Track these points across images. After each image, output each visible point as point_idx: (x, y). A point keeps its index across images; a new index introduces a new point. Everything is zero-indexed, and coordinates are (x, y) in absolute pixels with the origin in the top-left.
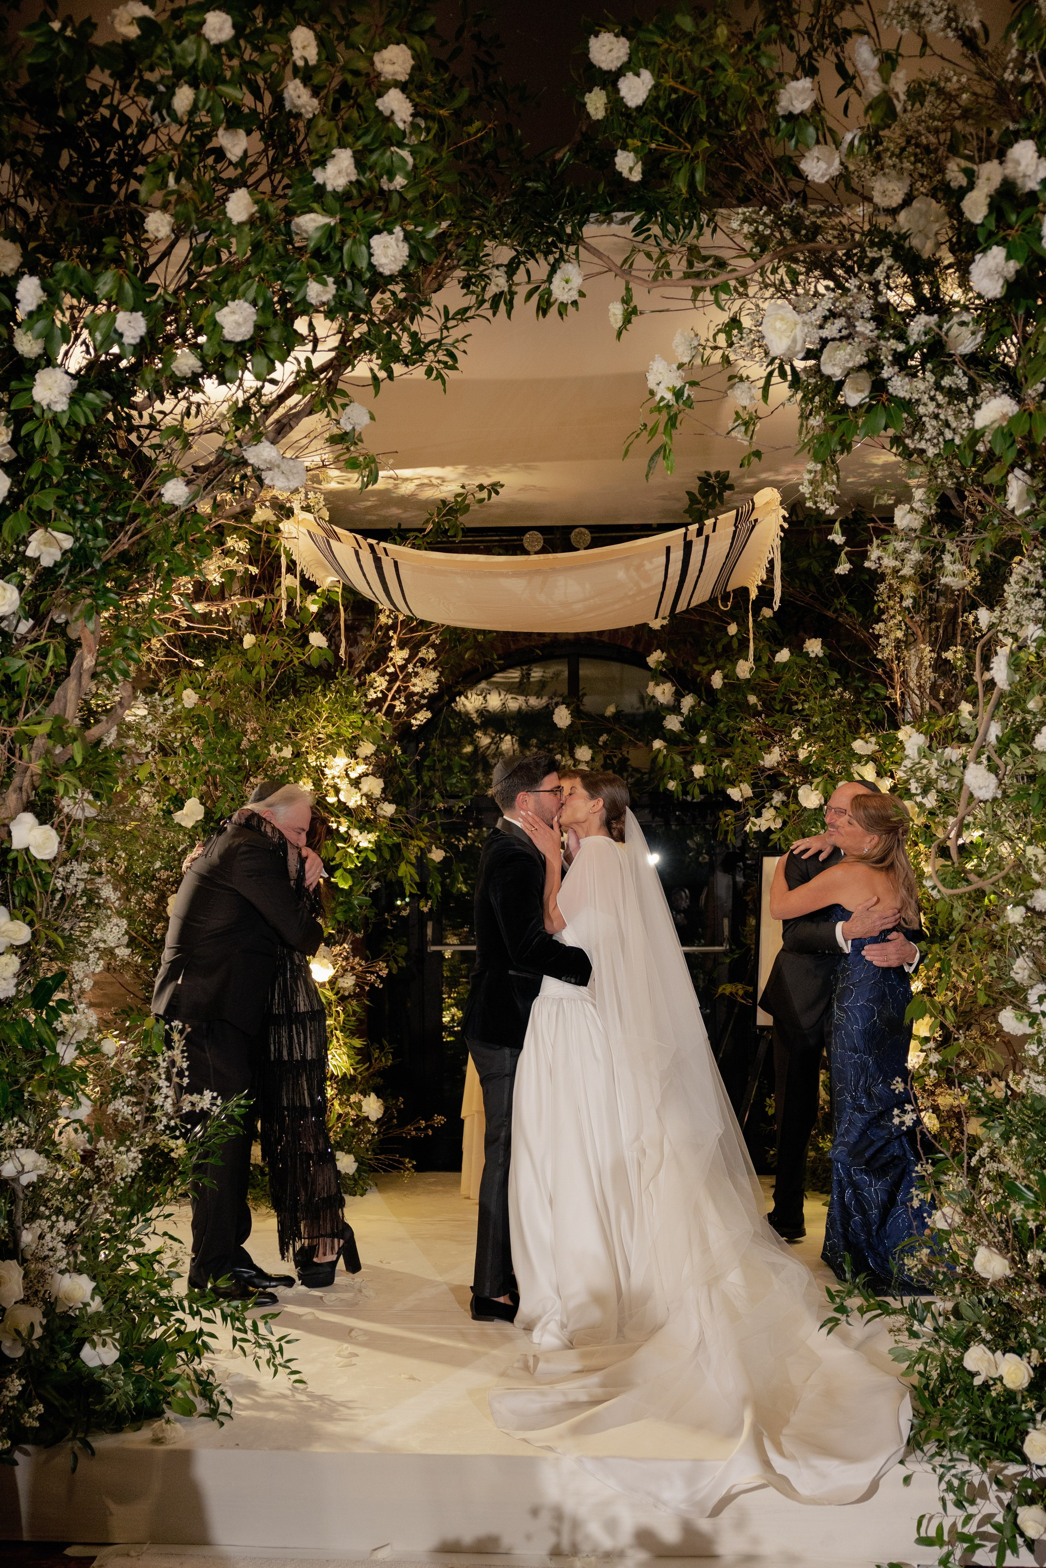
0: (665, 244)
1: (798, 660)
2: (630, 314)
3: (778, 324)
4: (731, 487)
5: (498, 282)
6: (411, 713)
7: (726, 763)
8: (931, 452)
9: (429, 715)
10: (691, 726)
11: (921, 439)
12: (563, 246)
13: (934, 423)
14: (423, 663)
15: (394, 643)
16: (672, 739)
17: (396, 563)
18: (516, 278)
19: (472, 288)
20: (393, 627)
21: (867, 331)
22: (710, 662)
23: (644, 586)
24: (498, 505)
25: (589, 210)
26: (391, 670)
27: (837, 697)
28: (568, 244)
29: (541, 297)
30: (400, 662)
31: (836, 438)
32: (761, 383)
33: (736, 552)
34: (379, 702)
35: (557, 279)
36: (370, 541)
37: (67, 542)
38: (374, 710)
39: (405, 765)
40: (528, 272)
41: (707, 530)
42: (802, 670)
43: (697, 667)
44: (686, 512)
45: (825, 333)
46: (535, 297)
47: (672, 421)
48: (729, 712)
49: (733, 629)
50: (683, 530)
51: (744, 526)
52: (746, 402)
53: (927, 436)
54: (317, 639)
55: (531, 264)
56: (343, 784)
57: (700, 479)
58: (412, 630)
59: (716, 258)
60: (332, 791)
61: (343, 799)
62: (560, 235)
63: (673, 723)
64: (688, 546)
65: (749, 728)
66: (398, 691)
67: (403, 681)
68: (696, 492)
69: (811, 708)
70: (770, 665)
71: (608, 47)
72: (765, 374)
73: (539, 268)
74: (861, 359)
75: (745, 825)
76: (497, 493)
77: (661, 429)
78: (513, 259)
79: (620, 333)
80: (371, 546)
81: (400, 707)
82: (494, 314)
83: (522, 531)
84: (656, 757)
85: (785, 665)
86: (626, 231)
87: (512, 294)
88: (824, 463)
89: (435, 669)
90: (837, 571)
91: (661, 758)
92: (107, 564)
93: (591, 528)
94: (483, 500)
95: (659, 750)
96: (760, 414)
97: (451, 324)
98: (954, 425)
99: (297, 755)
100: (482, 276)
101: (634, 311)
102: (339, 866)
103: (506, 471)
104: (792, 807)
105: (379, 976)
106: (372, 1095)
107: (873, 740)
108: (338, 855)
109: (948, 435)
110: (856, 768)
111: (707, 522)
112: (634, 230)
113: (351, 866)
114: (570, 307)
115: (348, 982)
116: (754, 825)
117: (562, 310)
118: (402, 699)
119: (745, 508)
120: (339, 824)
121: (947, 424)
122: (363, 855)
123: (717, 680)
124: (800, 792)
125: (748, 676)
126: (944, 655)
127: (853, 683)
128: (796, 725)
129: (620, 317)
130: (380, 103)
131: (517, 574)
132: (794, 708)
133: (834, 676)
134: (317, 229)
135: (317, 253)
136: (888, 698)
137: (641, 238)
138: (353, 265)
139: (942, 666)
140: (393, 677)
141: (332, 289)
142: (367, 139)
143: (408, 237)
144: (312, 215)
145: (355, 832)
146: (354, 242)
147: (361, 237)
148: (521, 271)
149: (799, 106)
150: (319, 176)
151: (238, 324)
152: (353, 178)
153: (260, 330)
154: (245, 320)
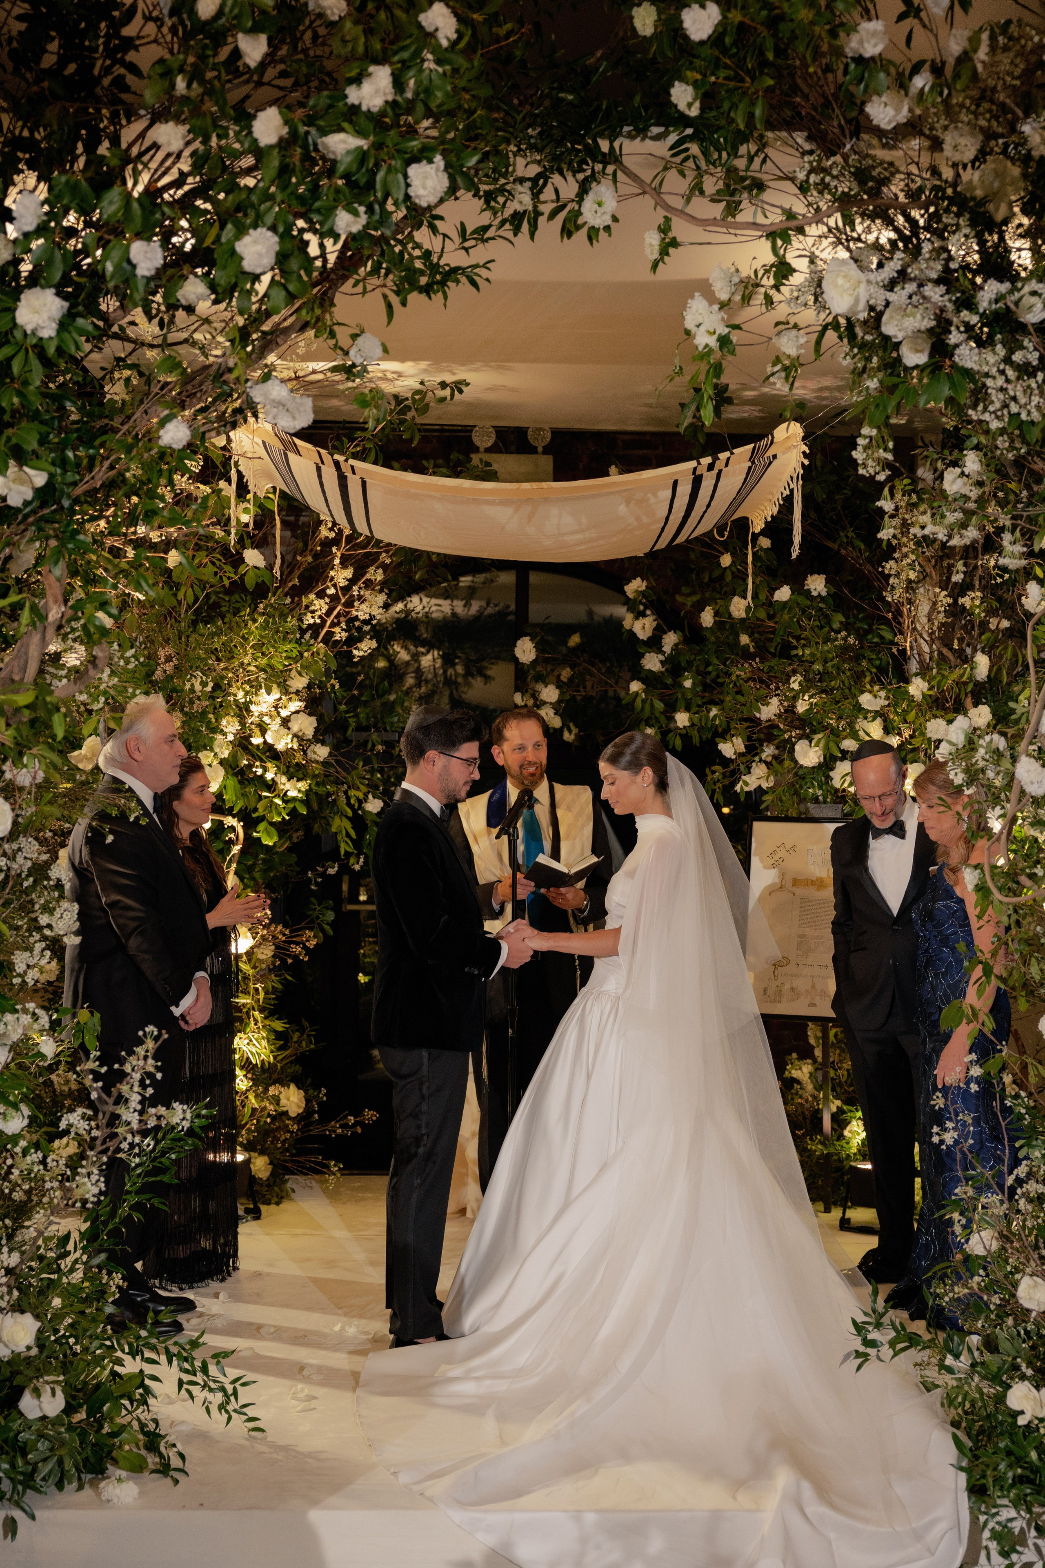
0: (704, 164)
1: (801, 599)
2: (669, 245)
3: (840, 280)
5: (522, 200)
6: (352, 641)
7: (714, 712)
9: (374, 644)
10: (673, 665)
11: (984, 410)
12: (599, 167)
14: (369, 584)
15: (337, 561)
16: (650, 680)
17: (364, 484)
18: (542, 197)
19: (493, 204)
20: (336, 542)
21: (936, 296)
22: (694, 593)
23: (645, 520)
24: (460, 405)
25: (623, 122)
26: (331, 591)
27: (841, 642)
28: (604, 164)
29: (567, 219)
30: (343, 583)
31: (894, 401)
33: (749, 487)
34: (315, 629)
35: (588, 201)
36: (336, 457)
37: (40, 479)
38: (307, 636)
39: (339, 701)
40: (557, 191)
41: (719, 465)
42: (804, 612)
43: (679, 598)
45: (891, 296)
46: (561, 217)
47: (717, 369)
48: (718, 654)
49: (726, 560)
50: (693, 464)
51: (759, 464)
52: (793, 349)
53: (991, 408)
55: (556, 178)
56: (274, 725)
57: (695, 389)
58: (358, 547)
60: (257, 731)
61: (270, 740)
62: (594, 153)
63: (652, 662)
64: (697, 481)
65: (742, 674)
66: (338, 616)
67: (345, 605)
69: (812, 655)
70: (770, 604)
72: (820, 325)
73: (568, 187)
74: (927, 323)
75: (733, 784)
76: (461, 391)
77: (702, 376)
78: (539, 176)
79: (655, 266)
80: (337, 464)
81: (340, 634)
82: (515, 235)
84: (634, 701)
85: (784, 605)
86: (662, 148)
87: (538, 213)
88: (879, 428)
89: (381, 591)
90: (879, 535)
91: (638, 703)
94: (443, 399)
95: (637, 694)
96: (803, 361)
97: (467, 244)
98: (1022, 400)
99: (217, 687)
100: (501, 190)
101: (674, 243)
102: (262, 819)
103: (475, 370)
104: (787, 763)
105: (305, 948)
106: (292, 1086)
107: (883, 694)
108: (261, 806)
109: (1014, 408)
110: (861, 724)
111: (721, 456)
112: (671, 148)
113: (277, 819)
114: (602, 232)
115: (266, 953)
116: (746, 784)
117: (593, 234)
118: (344, 625)
119: (764, 442)
120: (265, 770)
121: (1014, 399)
122: (291, 805)
123: (707, 618)
124: (797, 747)
125: (744, 615)
126: (961, 601)
127: (859, 625)
128: (795, 672)
129: (656, 248)
130: (423, 18)
131: (504, 503)
132: (794, 652)
133: (838, 619)
134: (348, 152)
135: (346, 178)
136: (896, 644)
137: (677, 158)
138: (387, 195)
139: (956, 611)
140: (334, 600)
141: (363, 219)
142: (405, 54)
143: (448, 166)
144: (342, 135)
145: (283, 780)
146: (390, 170)
147: (397, 164)
148: (548, 187)
149: (871, 50)
150: (353, 95)
151: (260, 256)
152: (390, 98)
153: (279, 258)
154: (268, 251)
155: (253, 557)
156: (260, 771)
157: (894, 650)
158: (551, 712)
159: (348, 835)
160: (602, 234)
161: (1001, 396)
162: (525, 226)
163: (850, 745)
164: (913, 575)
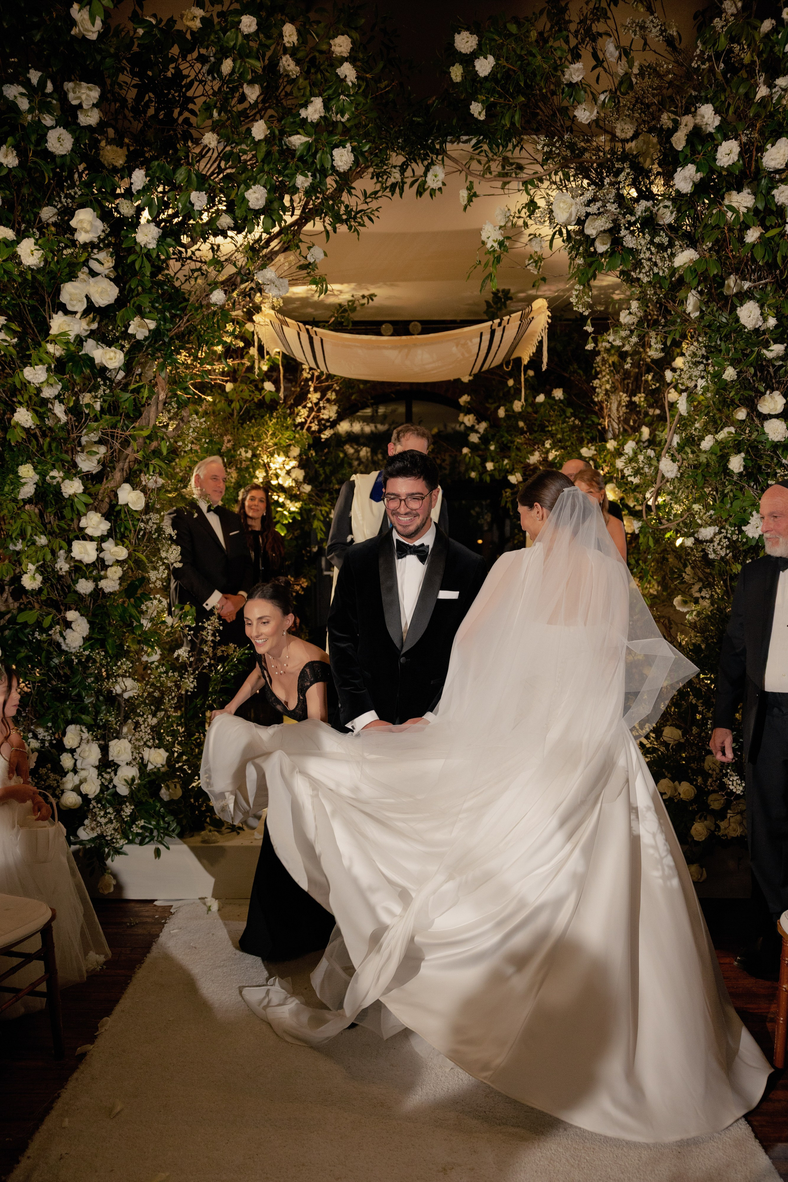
0: (490, 155)
1: (550, 401)
2: (472, 196)
3: (562, 205)
4: (511, 299)
5: (396, 176)
6: (320, 431)
7: (506, 461)
8: (646, 280)
9: (332, 432)
10: (485, 439)
11: (640, 272)
12: (434, 157)
13: (648, 263)
14: (328, 401)
15: (312, 389)
16: (473, 447)
17: (322, 340)
18: (406, 174)
19: (380, 179)
20: (312, 379)
21: (613, 210)
22: (495, 402)
23: (467, 355)
24: (372, 308)
25: (448, 135)
26: (309, 405)
27: (571, 423)
28: (437, 154)
29: (419, 186)
30: (315, 400)
31: (592, 271)
32: (549, 238)
33: (520, 336)
34: (302, 425)
35: (430, 175)
36: (307, 326)
37: (152, 325)
38: (299, 428)
39: (316, 462)
40: (413, 170)
41: (504, 323)
42: (551, 408)
43: (488, 405)
44: (485, 313)
45: (589, 210)
46: (416, 185)
47: (498, 259)
48: (508, 432)
49: (511, 382)
50: (490, 323)
51: (525, 322)
52: (538, 249)
53: (643, 271)
54: (269, 386)
55: (414, 165)
56: (282, 473)
57: (493, 293)
58: (323, 381)
59: (518, 164)
60: (274, 478)
61: (281, 483)
62: (432, 149)
63: (474, 438)
64: (493, 333)
65: (520, 441)
66: (313, 418)
67: (317, 412)
68: (491, 301)
69: (556, 430)
70: (533, 404)
71: (466, 40)
72: (552, 233)
73: (419, 169)
74: (609, 225)
76: (372, 300)
77: (491, 263)
78: (403, 164)
79: (465, 208)
80: (307, 330)
81: (315, 427)
82: (392, 195)
83: (381, 323)
84: (465, 458)
85: (541, 404)
86: (468, 147)
87: (404, 183)
88: (584, 285)
89: (336, 404)
90: (586, 348)
91: (467, 459)
92: (171, 338)
93: (422, 322)
94: (363, 305)
95: (466, 454)
96: (546, 256)
97: (368, 200)
98: (660, 264)
99: (253, 455)
100: (385, 172)
101: (475, 195)
102: (278, 522)
103: (379, 287)
105: (302, 587)
107: (593, 448)
109: (656, 270)
111: (504, 318)
112: (473, 147)
113: (286, 522)
114: (437, 191)
117: (433, 193)
118: (316, 422)
119: (527, 310)
120: (279, 497)
121: (656, 264)
122: (292, 515)
123: (501, 413)
125: (520, 410)
126: (633, 399)
127: (581, 415)
128: (548, 439)
129: (466, 198)
130: (338, 71)
132: (547, 429)
133: (569, 411)
134: (301, 144)
135: (301, 158)
136: (600, 424)
137: (477, 151)
138: (322, 165)
139: (631, 405)
140: (311, 410)
141: (310, 179)
142: (330, 92)
143: (353, 150)
144: (298, 136)
145: (288, 503)
146: (323, 153)
147: (327, 149)
148: (409, 170)
149: (576, 79)
150: (303, 113)
151: (258, 199)
152: (323, 115)
153: (269, 202)
154: (261, 197)
157: (599, 427)
159: (321, 530)
160: (437, 193)
162: (397, 190)
164: (608, 387)
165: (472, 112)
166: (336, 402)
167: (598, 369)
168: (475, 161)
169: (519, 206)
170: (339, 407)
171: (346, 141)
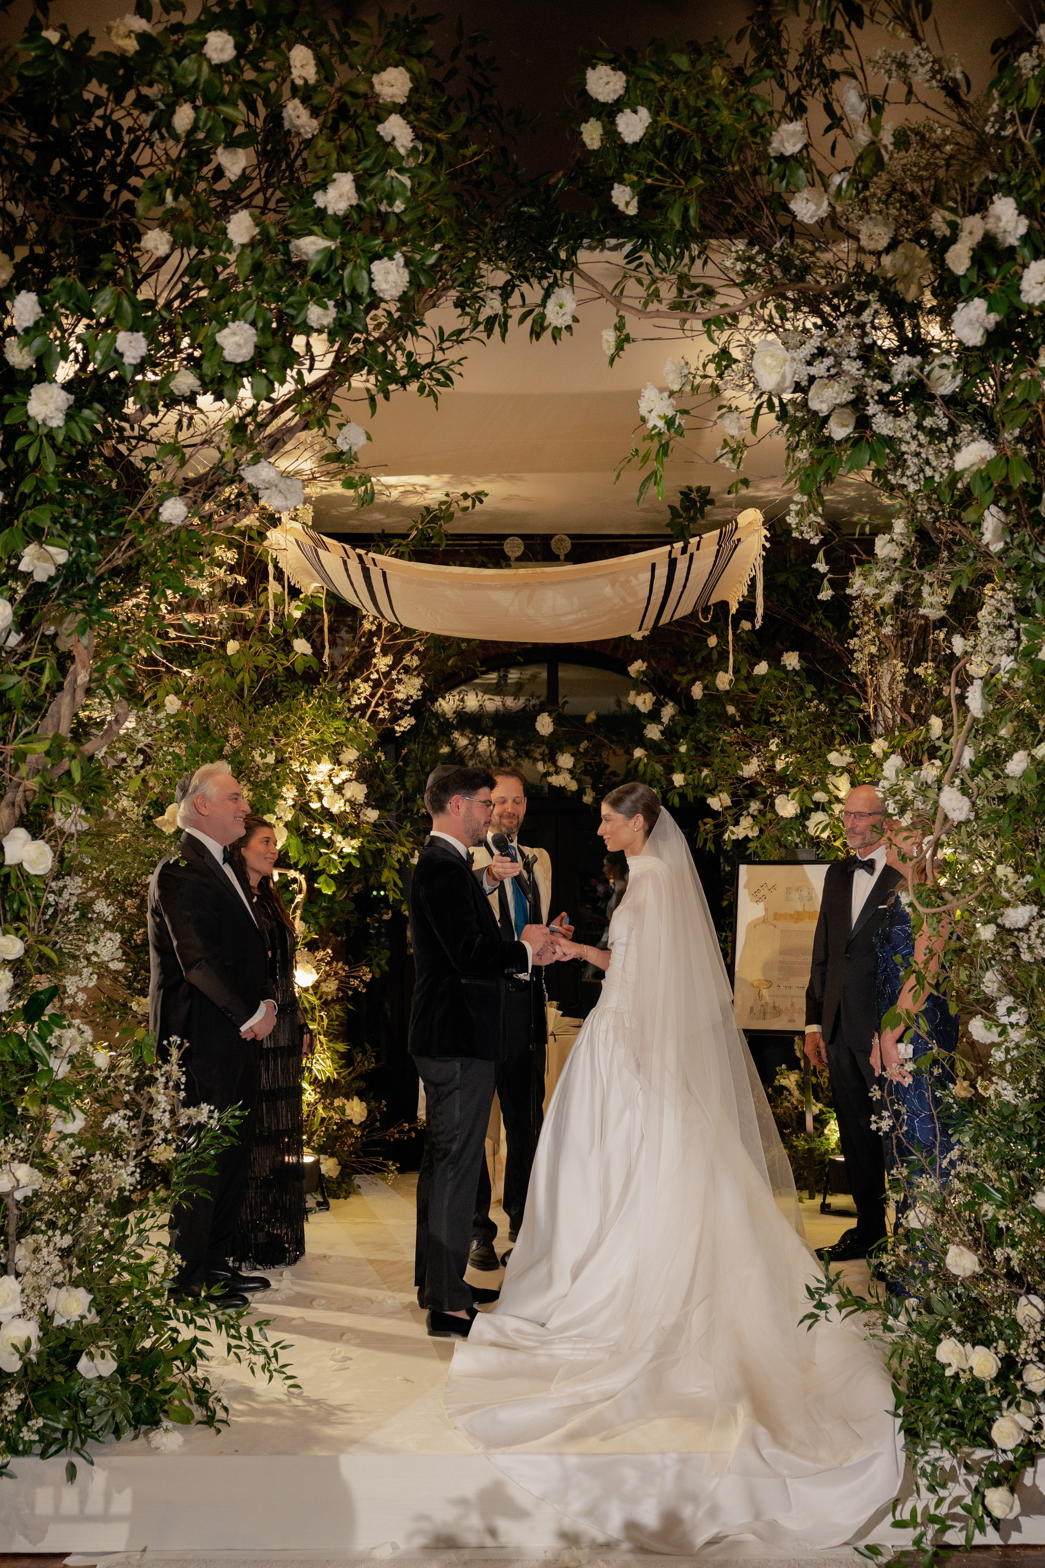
0: (656, 272)
1: (776, 673)
2: (623, 341)
3: (769, 359)
4: (711, 502)
5: (493, 305)
6: (395, 719)
7: (705, 772)
8: (912, 487)
9: (413, 721)
10: (670, 734)
11: (903, 475)
12: (558, 273)
14: (407, 670)
15: (378, 650)
16: (651, 747)
17: (384, 574)
18: (511, 302)
19: (468, 310)
20: (378, 633)
21: (854, 370)
22: (689, 672)
23: (630, 600)
24: (482, 514)
25: (582, 237)
26: (374, 676)
27: (814, 709)
28: (563, 269)
29: (534, 321)
30: (384, 669)
31: (822, 471)
32: (752, 413)
33: (719, 569)
34: (362, 708)
35: (551, 304)
36: (358, 551)
37: (61, 557)
38: (357, 715)
39: (388, 771)
40: (522, 296)
41: (691, 548)
42: (780, 683)
43: (676, 677)
44: (668, 525)
45: (813, 371)
46: (529, 321)
47: (665, 449)
48: (708, 722)
49: (713, 641)
50: (668, 548)
51: (727, 546)
52: (735, 431)
53: (908, 473)
55: (525, 287)
56: (328, 791)
57: (681, 493)
58: (396, 637)
59: (705, 286)
60: (315, 797)
61: (326, 805)
62: (554, 262)
63: (653, 732)
64: (673, 564)
65: (728, 739)
66: (382, 697)
67: (387, 688)
68: (678, 506)
69: (788, 720)
70: (749, 677)
71: (605, 80)
72: (754, 406)
73: (533, 292)
74: (847, 396)
75: (723, 833)
76: (481, 502)
77: (653, 456)
78: (507, 283)
79: (612, 360)
80: (360, 557)
81: (384, 713)
82: (489, 337)
83: (504, 538)
84: (637, 766)
85: (764, 677)
86: (618, 257)
87: (507, 317)
88: (810, 495)
89: (418, 675)
90: (820, 597)
91: (641, 767)
92: (100, 578)
93: (572, 537)
94: (467, 508)
95: (640, 759)
96: (747, 442)
97: (445, 345)
98: (935, 463)
99: (280, 761)
100: (477, 298)
101: (627, 339)
102: (322, 872)
103: (491, 481)
104: (769, 816)
105: (362, 981)
106: (356, 1099)
107: (848, 752)
108: (321, 862)
109: (929, 472)
110: (831, 779)
111: (692, 540)
112: (626, 257)
113: (334, 872)
114: (564, 332)
115: (330, 987)
116: (733, 833)
117: (556, 334)
118: (386, 706)
119: (729, 527)
120: (323, 829)
121: (927, 462)
122: (346, 860)
123: (697, 691)
124: (777, 801)
125: (728, 688)
126: (916, 671)
127: (829, 696)
128: (774, 736)
129: (613, 345)
130: (380, 128)
131: (505, 587)
132: (772, 719)
133: (810, 689)
134: (318, 252)
135: (317, 276)
136: (862, 711)
137: (633, 266)
138: (354, 290)
139: (912, 680)
140: (377, 684)
141: (332, 312)
142: (368, 163)
143: (408, 263)
144: (312, 238)
145: (338, 838)
146: (355, 267)
147: (362, 261)
148: (516, 294)
149: (791, 148)
150: (321, 200)
151: (239, 346)
152: (354, 202)
153: (260, 350)
154: (246, 342)
155: (301, 646)
156: (318, 832)
157: (860, 716)
158: (568, 777)
159: (395, 884)
160: (565, 334)
161: (916, 460)
162: (497, 329)
163: (820, 796)
164: (874, 650)
165: (615, 200)
166: (419, 671)
167: (857, 621)
168: (633, 280)
169: (703, 359)
170: (425, 680)
171: (395, 248)
